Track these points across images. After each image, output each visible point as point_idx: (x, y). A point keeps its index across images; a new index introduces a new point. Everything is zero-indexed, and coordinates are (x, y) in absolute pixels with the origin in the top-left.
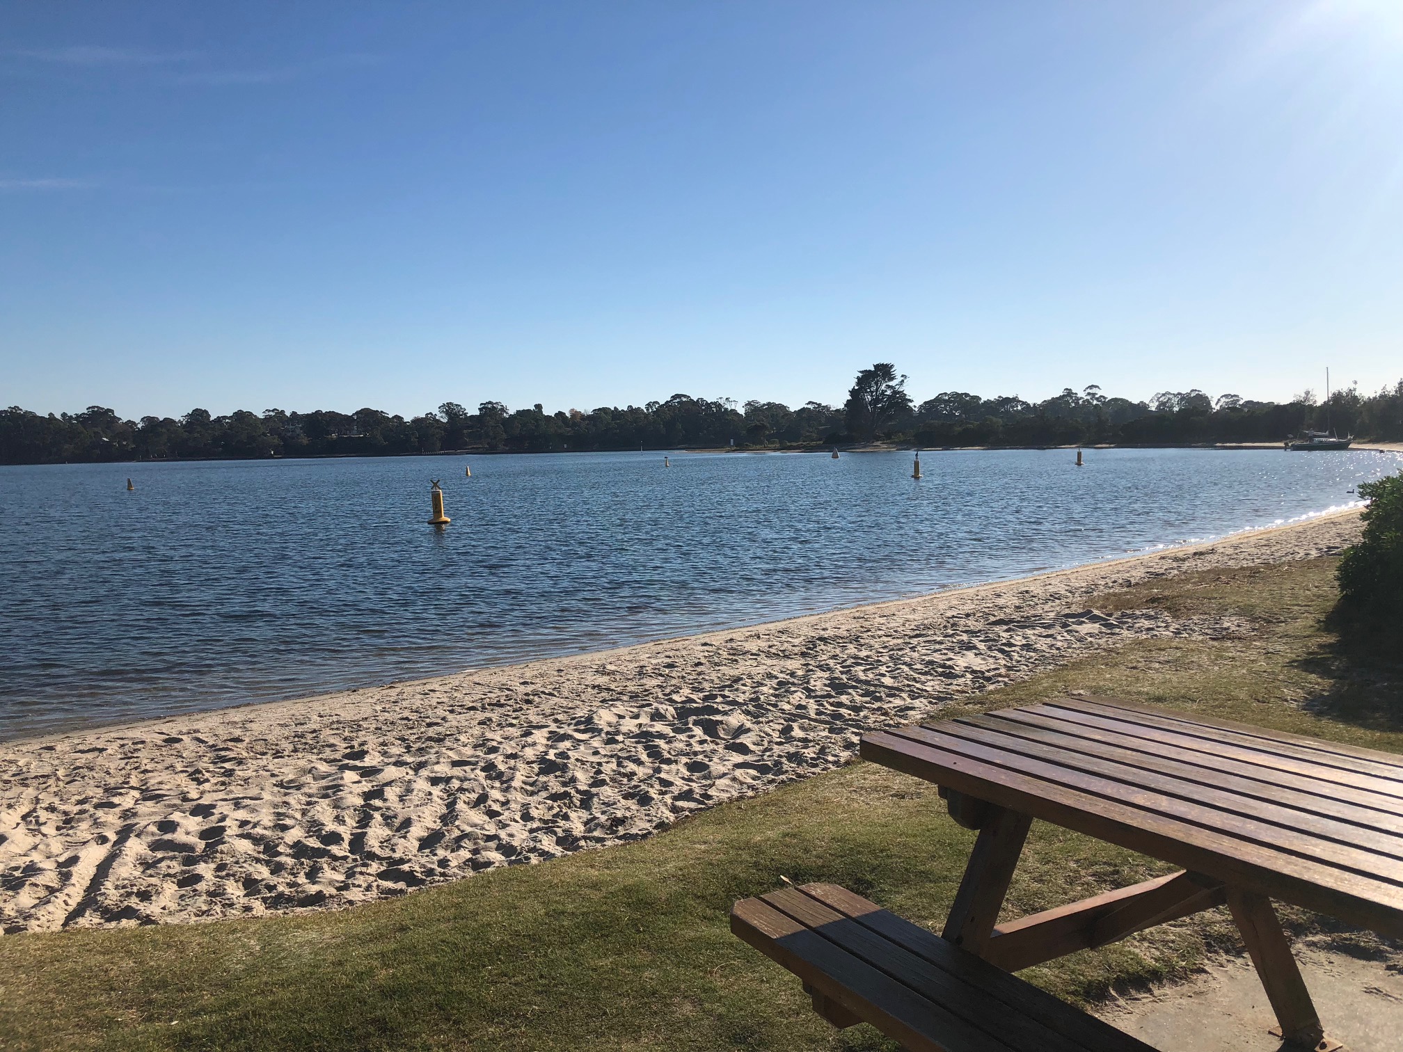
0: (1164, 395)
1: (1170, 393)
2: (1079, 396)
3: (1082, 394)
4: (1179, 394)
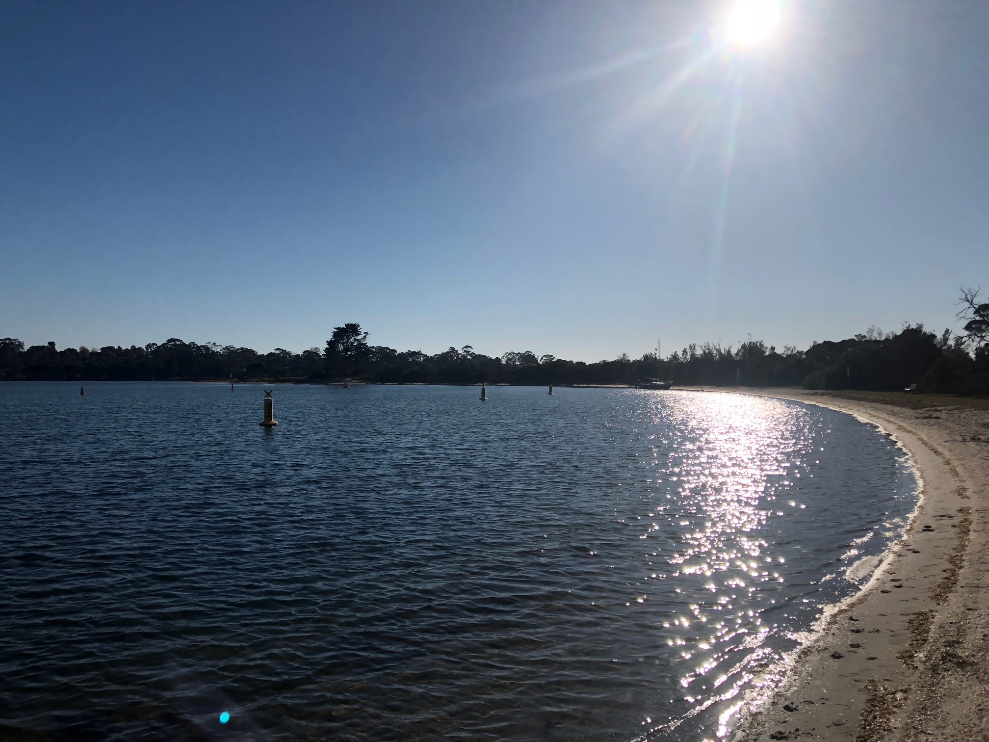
2: (459, 352)
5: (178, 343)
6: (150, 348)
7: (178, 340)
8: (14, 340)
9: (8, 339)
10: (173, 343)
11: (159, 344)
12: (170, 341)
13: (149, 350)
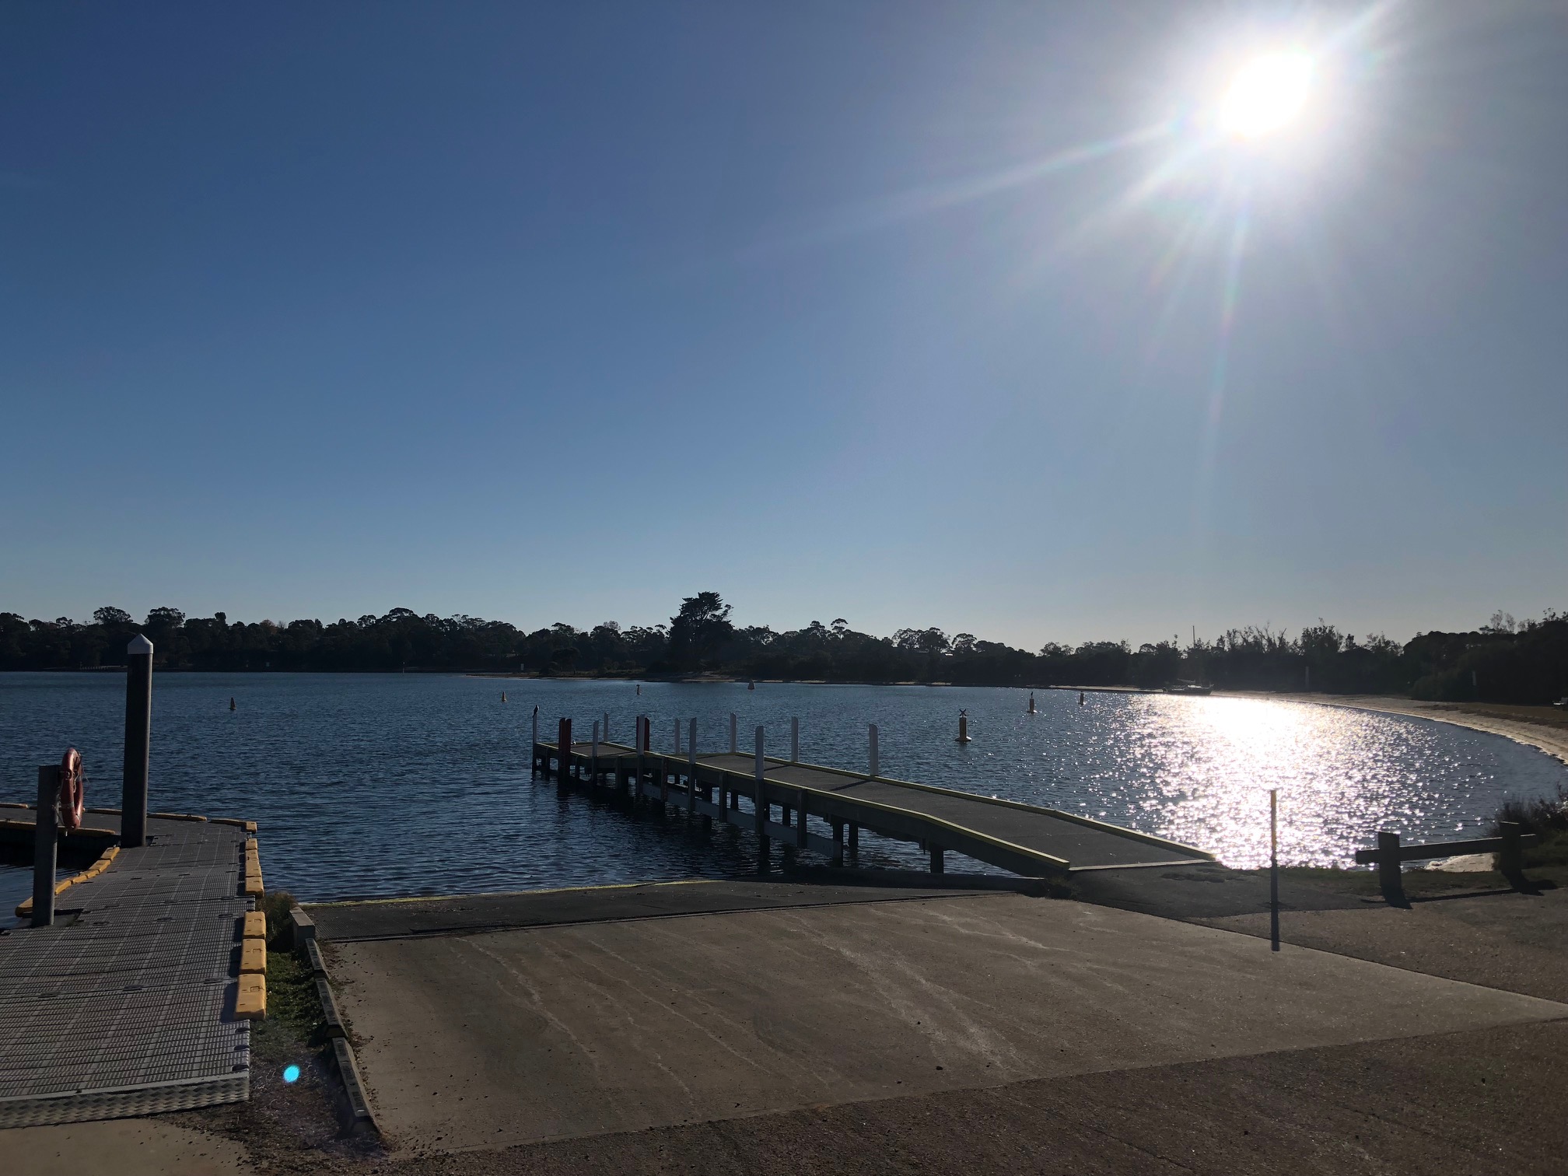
0: (905, 632)
1: (911, 631)
2: (827, 629)
3: (828, 628)
4: (920, 631)
5: (406, 615)
6: (365, 622)
7: (406, 611)
8: (172, 610)
9: (164, 609)
10: (399, 615)
11: (378, 617)
12: (394, 612)
13: (364, 626)
